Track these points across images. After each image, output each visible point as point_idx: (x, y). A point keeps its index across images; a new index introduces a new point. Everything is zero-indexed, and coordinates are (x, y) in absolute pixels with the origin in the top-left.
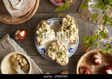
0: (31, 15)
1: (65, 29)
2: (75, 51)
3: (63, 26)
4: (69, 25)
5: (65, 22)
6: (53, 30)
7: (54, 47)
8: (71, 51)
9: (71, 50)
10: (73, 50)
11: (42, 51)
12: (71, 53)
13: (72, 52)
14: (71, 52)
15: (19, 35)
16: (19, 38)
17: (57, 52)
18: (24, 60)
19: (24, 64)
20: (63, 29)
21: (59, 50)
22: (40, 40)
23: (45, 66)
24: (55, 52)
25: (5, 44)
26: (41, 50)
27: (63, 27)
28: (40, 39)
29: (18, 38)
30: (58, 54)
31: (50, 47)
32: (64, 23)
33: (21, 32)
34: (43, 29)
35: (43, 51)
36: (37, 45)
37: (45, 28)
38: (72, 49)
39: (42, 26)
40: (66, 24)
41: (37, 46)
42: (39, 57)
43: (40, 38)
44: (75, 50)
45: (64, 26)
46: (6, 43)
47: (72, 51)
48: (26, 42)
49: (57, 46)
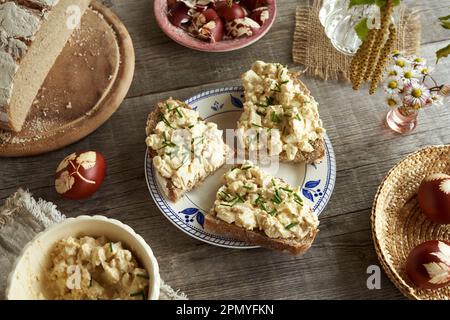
0: (113, 101)
1: (262, 109)
2: (331, 187)
3: (250, 98)
4: (273, 87)
5: (255, 82)
6: (216, 126)
7: (236, 186)
8: (313, 191)
9: (315, 189)
10: (321, 187)
11: (187, 217)
12: (316, 199)
13: (321, 194)
14: (316, 195)
15: (77, 165)
16: (77, 178)
17: (256, 197)
18: (116, 248)
19: (118, 267)
20: (253, 108)
21: (264, 189)
22: (169, 169)
23: (216, 288)
24: (248, 203)
25: (17, 228)
26: (183, 216)
27: (250, 103)
28: (167, 162)
29: (72, 181)
30: (265, 205)
31: (221, 190)
32: (254, 89)
33: (82, 155)
34: (173, 125)
35: (195, 219)
36: (159, 200)
37: (182, 121)
38: (317, 183)
39: (167, 116)
40: (260, 89)
41: (161, 204)
42: (183, 257)
43: (167, 157)
44: (328, 183)
45: (254, 98)
46: (20, 226)
47: (319, 190)
48: (108, 206)
49: (248, 178)
